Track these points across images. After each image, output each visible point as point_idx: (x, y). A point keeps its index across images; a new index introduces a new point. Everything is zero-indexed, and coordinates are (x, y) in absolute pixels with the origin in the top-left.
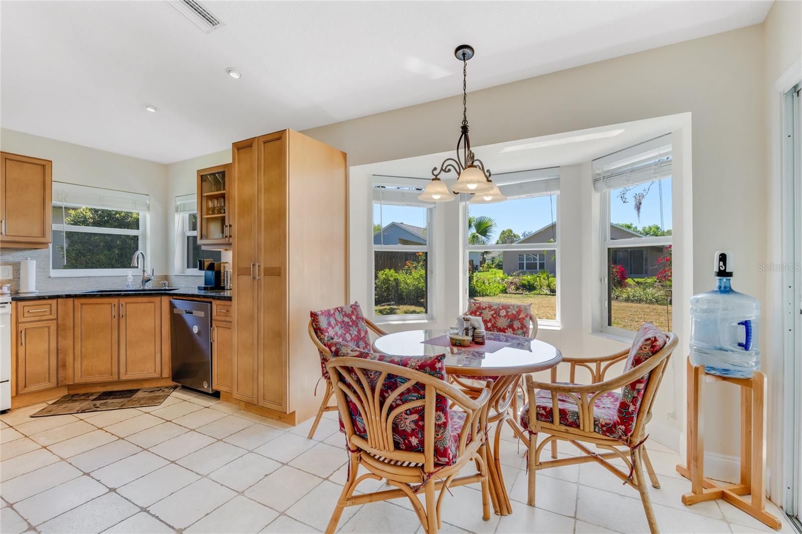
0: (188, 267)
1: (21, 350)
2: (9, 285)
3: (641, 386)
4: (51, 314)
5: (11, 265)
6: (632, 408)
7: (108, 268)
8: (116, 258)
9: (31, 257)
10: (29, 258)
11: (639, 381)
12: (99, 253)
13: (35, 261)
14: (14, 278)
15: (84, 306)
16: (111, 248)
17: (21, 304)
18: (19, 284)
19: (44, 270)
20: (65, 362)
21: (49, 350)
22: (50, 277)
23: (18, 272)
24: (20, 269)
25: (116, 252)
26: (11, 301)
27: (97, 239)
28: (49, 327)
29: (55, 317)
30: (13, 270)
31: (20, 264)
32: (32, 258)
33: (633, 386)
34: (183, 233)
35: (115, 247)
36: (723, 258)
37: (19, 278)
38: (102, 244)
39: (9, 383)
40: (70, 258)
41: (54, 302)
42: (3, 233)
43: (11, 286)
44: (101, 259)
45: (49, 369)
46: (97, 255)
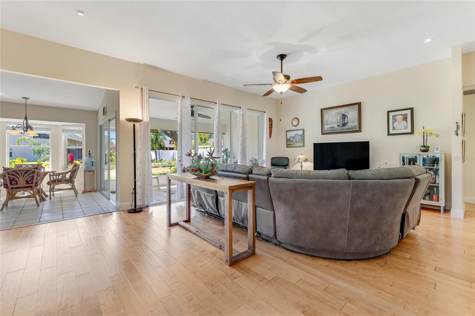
3: (74, 172)
6: (72, 176)
11: (73, 171)
33: (72, 172)
36: (89, 151)
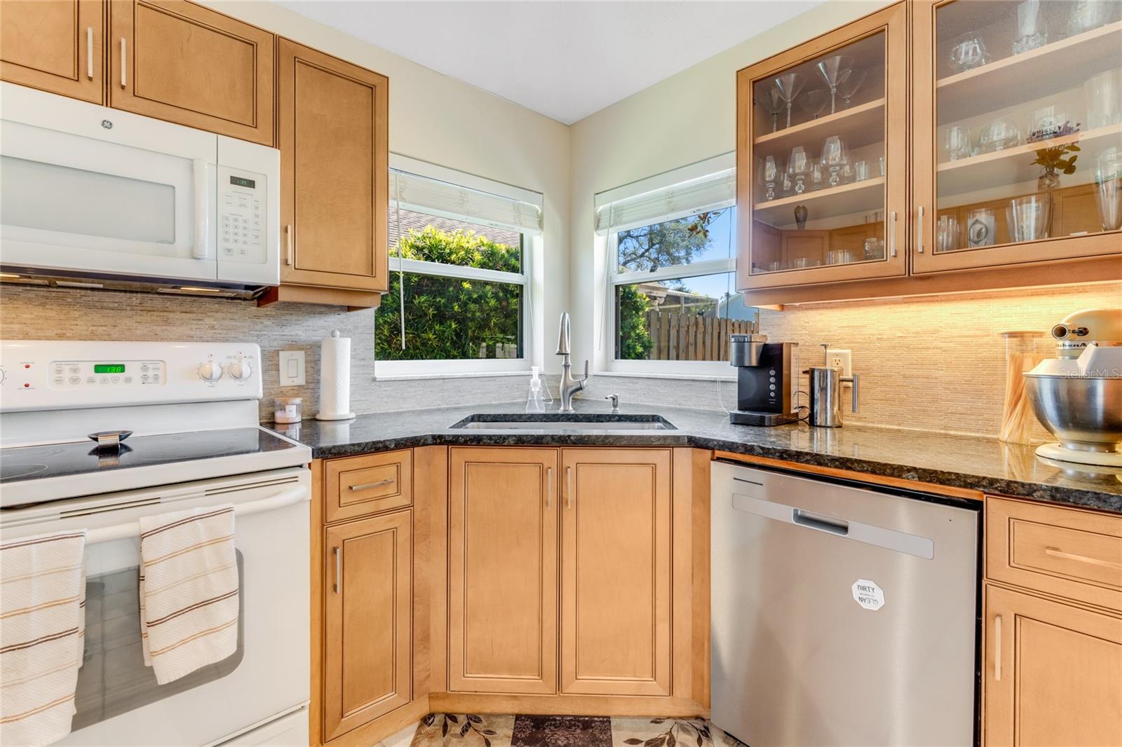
0: (616, 358)
1: (334, 602)
2: (298, 401)
4: (399, 492)
5: (302, 349)
7: (440, 358)
8: (452, 339)
9: (341, 331)
10: (338, 333)
12: (426, 330)
13: (350, 339)
14: (306, 382)
15: (472, 469)
16: (445, 318)
17: (334, 465)
18: (318, 397)
19: (363, 363)
20: (429, 628)
21: (394, 597)
22: (374, 380)
23: (317, 368)
24: (319, 360)
25: (454, 326)
26: (310, 460)
27: (423, 303)
28: (394, 531)
29: (407, 502)
30: (306, 362)
31: (320, 347)
32: (345, 333)
34: (609, 279)
35: (450, 318)
37: (318, 382)
38: (431, 311)
39: (306, 712)
40: (380, 339)
41: (404, 455)
42: (290, 261)
43: (303, 401)
44: (429, 339)
45: (394, 655)
46: (423, 333)
